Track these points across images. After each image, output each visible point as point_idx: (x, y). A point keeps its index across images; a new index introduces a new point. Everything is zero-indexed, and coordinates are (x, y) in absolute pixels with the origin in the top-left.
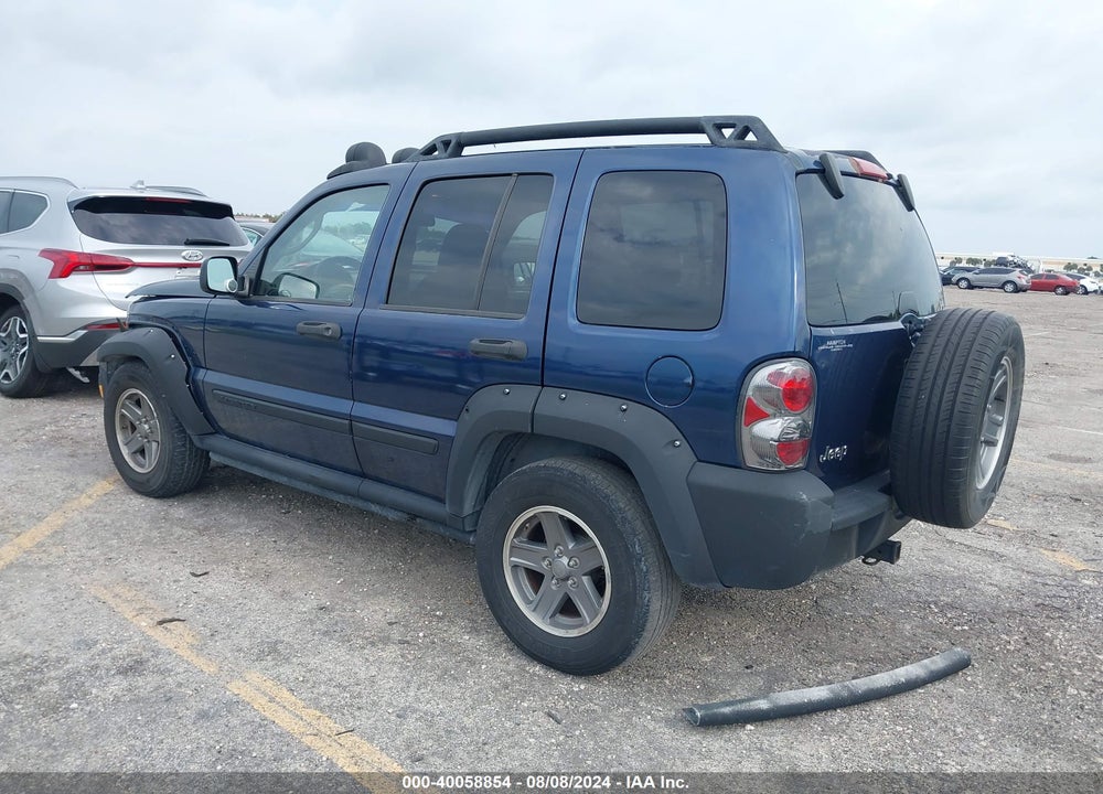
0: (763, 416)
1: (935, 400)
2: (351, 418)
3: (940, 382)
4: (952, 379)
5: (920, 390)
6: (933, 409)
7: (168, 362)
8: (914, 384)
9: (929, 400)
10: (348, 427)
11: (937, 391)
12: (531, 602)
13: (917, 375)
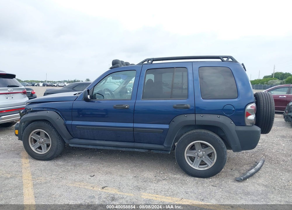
0: (250, 115)
1: (267, 109)
2: (133, 128)
3: (267, 106)
4: (269, 105)
5: (264, 108)
6: (267, 111)
7: (58, 120)
8: (262, 106)
9: (266, 109)
10: (133, 130)
11: (267, 107)
12: (193, 164)
13: (262, 105)
